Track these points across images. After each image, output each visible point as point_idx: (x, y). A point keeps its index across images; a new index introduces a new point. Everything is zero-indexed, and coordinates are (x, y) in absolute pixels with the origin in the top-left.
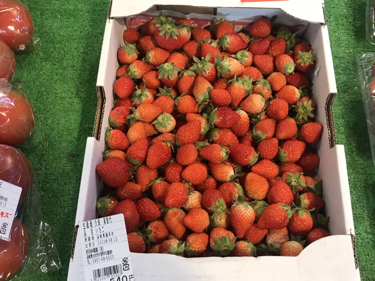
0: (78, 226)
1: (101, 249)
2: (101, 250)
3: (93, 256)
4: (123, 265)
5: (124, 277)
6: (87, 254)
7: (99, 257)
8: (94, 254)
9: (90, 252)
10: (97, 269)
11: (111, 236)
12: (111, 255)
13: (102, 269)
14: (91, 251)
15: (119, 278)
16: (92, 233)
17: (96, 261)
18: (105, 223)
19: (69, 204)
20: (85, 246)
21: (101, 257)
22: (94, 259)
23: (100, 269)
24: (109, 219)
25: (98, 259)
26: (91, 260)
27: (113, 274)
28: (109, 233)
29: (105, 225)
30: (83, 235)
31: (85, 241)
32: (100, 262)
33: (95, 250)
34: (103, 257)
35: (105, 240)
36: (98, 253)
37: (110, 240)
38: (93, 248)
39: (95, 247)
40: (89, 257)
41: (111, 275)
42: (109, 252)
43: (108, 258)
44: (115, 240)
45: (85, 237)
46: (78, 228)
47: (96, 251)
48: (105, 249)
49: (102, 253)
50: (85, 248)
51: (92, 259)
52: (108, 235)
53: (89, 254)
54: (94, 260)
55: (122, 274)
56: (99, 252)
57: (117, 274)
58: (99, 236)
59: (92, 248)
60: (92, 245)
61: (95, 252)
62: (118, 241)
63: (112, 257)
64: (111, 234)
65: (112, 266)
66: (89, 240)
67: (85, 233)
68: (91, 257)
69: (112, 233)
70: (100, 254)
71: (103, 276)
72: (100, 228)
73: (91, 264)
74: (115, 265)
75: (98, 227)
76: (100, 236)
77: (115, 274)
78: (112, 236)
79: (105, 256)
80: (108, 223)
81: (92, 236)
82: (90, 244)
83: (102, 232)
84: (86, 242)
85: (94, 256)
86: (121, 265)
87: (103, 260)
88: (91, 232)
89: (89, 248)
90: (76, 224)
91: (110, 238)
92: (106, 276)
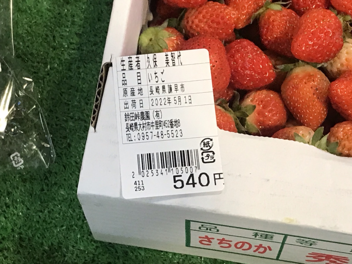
0: (109, 65)
1: (157, 115)
2: (156, 118)
3: (138, 126)
4: (202, 151)
5: (203, 176)
6: (127, 122)
7: (151, 130)
8: (141, 123)
9: (133, 118)
10: (145, 152)
11: (179, 92)
12: (177, 129)
13: (157, 154)
14: (136, 117)
15: (192, 176)
16: (139, 82)
17: (146, 137)
18: (167, 63)
19: (71, 43)
20: (123, 106)
21: (155, 132)
22: (141, 132)
23: (153, 154)
24: (176, 57)
25: (150, 134)
26: (134, 134)
27: (179, 166)
28: (176, 86)
29: (168, 68)
30: (121, 83)
31: (124, 96)
32: (153, 140)
33: (145, 115)
34: (160, 130)
35: (167, 99)
36: (150, 121)
37: (177, 99)
38: (140, 112)
39: (144, 110)
40: (130, 128)
41: (175, 168)
42: (174, 123)
43: (171, 135)
44: (188, 101)
45: (124, 87)
46: (110, 68)
47: (145, 117)
48: (166, 117)
49: (158, 124)
50: (123, 109)
51: (137, 132)
52: (173, 89)
53: (130, 122)
54: (141, 134)
55: (199, 168)
56: (153, 119)
57: (189, 167)
58: (154, 90)
59: (138, 110)
60: (138, 104)
61: (143, 118)
62: (193, 104)
63: (179, 132)
64: (179, 87)
65: (178, 152)
66: (133, 94)
67: (124, 79)
68: (134, 129)
69: (182, 86)
70: (154, 124)
71: (158, 167)
72: (155, 73)
73: (134, 141)
74: (185, 149)
75: (152, 71)
76: (157, 89)
77: (184, 168)
78: (182, 93)
79: (165, 130)
80: (174, 65)
81: (140, 87)
82: (134, 102)
83: (160, 82)
84: (124, 98)
85: (142, 126)
86: (197, 151)
87: (160, 137)
88: (136, 78)
89: (131, 110)
90: (106, 60)
91: (177, 97)
92: (164, 170)
